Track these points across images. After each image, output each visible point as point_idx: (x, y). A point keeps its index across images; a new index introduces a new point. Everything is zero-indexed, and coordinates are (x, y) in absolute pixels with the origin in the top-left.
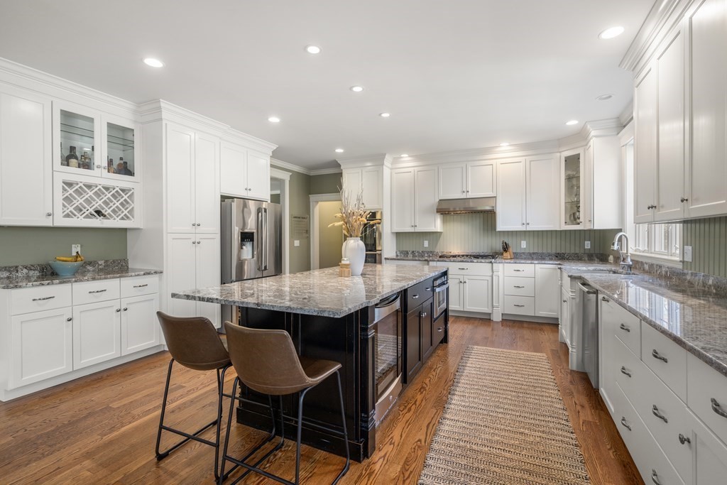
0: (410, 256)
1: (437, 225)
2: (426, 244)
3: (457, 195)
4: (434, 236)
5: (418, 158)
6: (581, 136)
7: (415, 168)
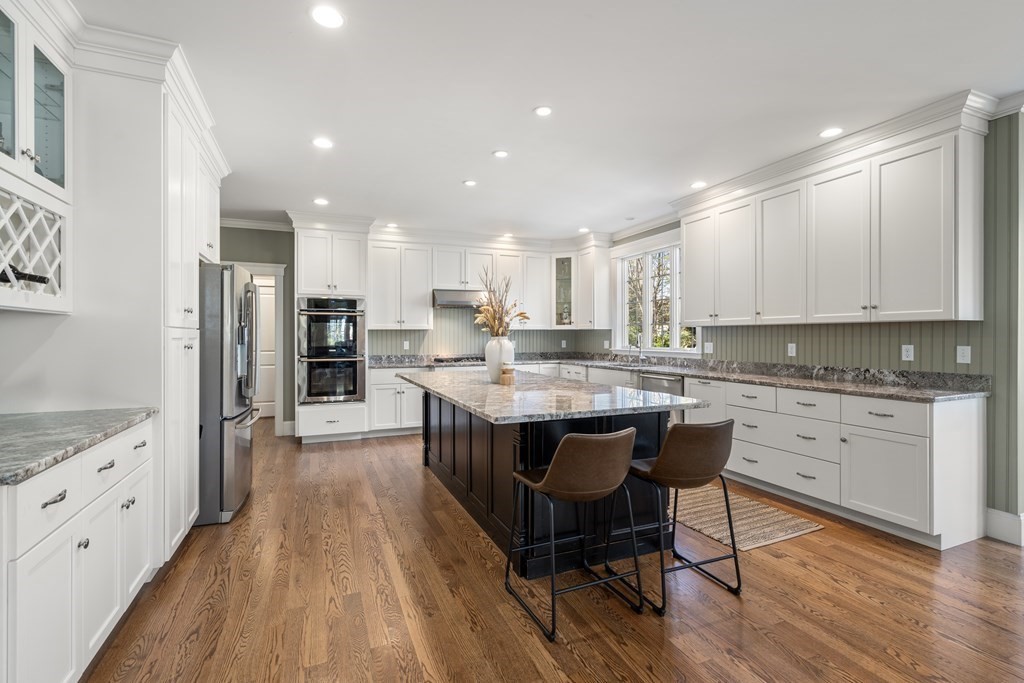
0: (385, 363)
1: (427, 320)
2: (406, 346)
3: (454, 285)
4: (418, 335)
5: (407, 231)
6: (578, 242)
7: (402, 244)
